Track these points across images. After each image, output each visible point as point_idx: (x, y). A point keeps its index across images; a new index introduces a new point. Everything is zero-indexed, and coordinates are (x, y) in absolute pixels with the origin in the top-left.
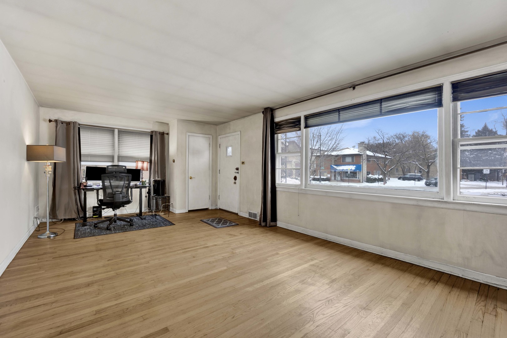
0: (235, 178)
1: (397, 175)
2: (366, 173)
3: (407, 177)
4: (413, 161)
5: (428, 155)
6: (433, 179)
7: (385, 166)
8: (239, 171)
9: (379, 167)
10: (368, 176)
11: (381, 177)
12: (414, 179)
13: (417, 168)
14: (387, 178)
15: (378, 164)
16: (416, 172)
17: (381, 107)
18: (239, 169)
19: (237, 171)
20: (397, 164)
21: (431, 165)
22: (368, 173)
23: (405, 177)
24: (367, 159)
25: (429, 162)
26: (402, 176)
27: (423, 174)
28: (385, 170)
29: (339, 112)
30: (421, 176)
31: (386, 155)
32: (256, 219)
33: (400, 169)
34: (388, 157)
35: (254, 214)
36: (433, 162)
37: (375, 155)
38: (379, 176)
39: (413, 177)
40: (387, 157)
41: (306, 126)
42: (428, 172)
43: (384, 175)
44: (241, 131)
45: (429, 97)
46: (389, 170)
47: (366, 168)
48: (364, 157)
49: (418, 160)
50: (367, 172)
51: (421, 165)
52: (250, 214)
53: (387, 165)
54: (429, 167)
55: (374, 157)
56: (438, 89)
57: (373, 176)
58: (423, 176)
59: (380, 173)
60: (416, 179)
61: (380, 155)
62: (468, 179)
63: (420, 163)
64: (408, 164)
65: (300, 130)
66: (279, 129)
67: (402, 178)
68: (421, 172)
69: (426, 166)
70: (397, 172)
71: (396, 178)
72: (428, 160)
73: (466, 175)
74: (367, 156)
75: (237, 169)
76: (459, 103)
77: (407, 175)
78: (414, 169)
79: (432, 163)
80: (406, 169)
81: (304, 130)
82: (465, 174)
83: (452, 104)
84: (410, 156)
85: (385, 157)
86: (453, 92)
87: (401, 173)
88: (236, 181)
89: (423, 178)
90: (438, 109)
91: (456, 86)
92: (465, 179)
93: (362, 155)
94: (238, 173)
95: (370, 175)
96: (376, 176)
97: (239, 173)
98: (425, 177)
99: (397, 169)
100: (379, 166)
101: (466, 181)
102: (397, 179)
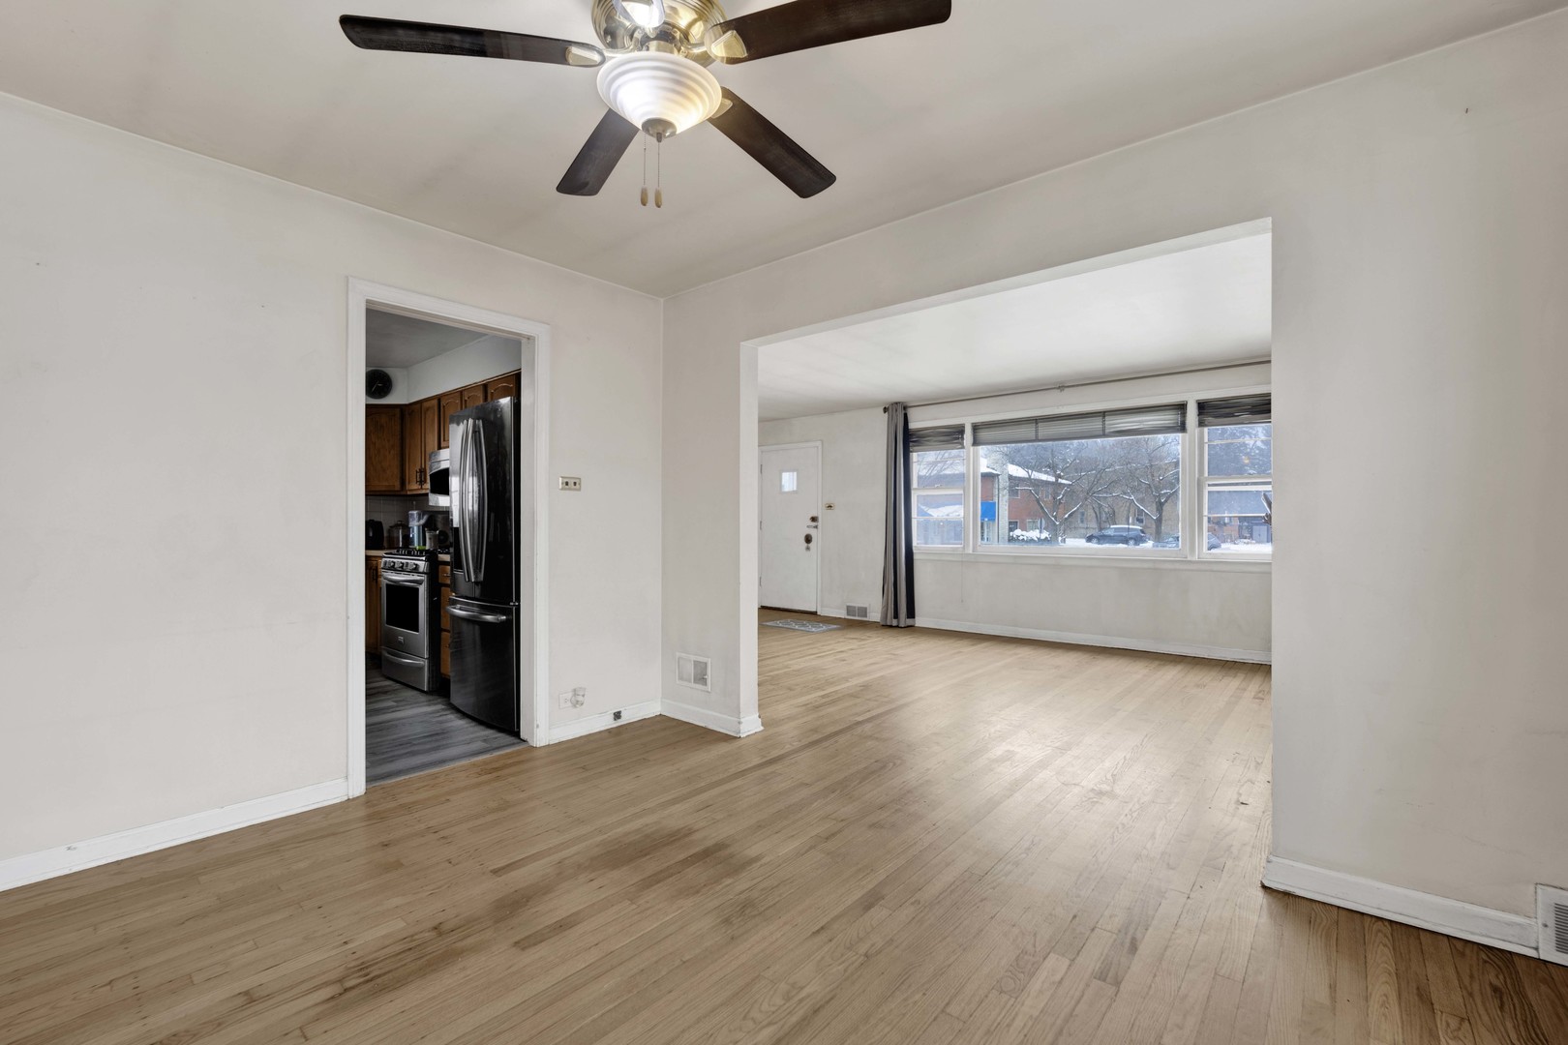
0: (808, 539)
1: (1083, 531)
2: (1007, 524)
3: (1110, 536)
4: (1125, 494)
5: (1160, 476)
6: (1171, 539)
7: (1056, 504)
8: (820, 524)
9: (1042, 508)
10: (1011, 534)
11: (1045, 535)
12: (1125, 540)
13: (1132, 511)
14: (1060, 538)
15: (1038, 501)
16: (1130, 521)
17: (1104, 424)
18: (820, 520)
19: (814, 524)
20: (1086, 499)
21: (1166, 501)
22: (1013, 526)
23: (1104, 536)
24: (1010, 487)
25: (1160, 496)
26: (1096, 532)
27: (1146, 527)
28: (1055, 517)
29: (1037, 423)
30: (1142, 531)
31: (1059, 476)
32: (865, 619)
33: (1090, 512)
34: (1064, 481)
35: (859, 608)
36: (1172, 494)
37: (1030, 476)
38: (1041, 532)
39: (1122, 536)
40: (1060, 480)
41: (976, 443)
42: (1159, 521)
43: (1054, 529)
44: (822, 441)
45: (1168, 418)
46: (1066, 516)
47: (1007, 512)
48: (1003, 482)
49: (1134, 490)
50: (1010, 523)
51: (1141, 501)
52: (850, 610)
53: (1060, 503)
54: (1160, 506)
55: (1029, 481)
56: (1181, 407)
57: (1024, 533)
58: (1146, 531)
59: (1043, 526)
60: (1131, 538)
61: (1044, 477)
62: (1251, 537)
63: (1141, 496)
64: (1109, 499)
65: (963, 447)
66: (918, 443)
67: (1095, 537)
68: (1140, 521)
69: (1154, 505)
70: (1082, 522)
71: (1081, 538)
72: (1158, 489)
73: (1247, 527)
74: (1011, 477)
75: (814, 519)
76: (1206, 429)
77: (1107, 529)
78: (1125, 512)
79: (1169, 497)
80: (1106, 514)
81: (972, 448)
82: (1246, 524)
83: (1197, 430)
84: (1115, 478)
85: (1057, 480)
86: (1200, 414)
87: (1094, 524)
88: (811, 545)
89: (1148, 536)
90: (1180, 435)
91: (1203, 407)
92: (1245, 538)
93: (998, 475)
94: (816, 527)
95: (1018, 532)
96: (1034, 534)
97: (820, 527)
98: (1151, 534)
99: (1083, 514)
100: (1039, 504)
101: (1248, 543)
102: (1084, 540)
